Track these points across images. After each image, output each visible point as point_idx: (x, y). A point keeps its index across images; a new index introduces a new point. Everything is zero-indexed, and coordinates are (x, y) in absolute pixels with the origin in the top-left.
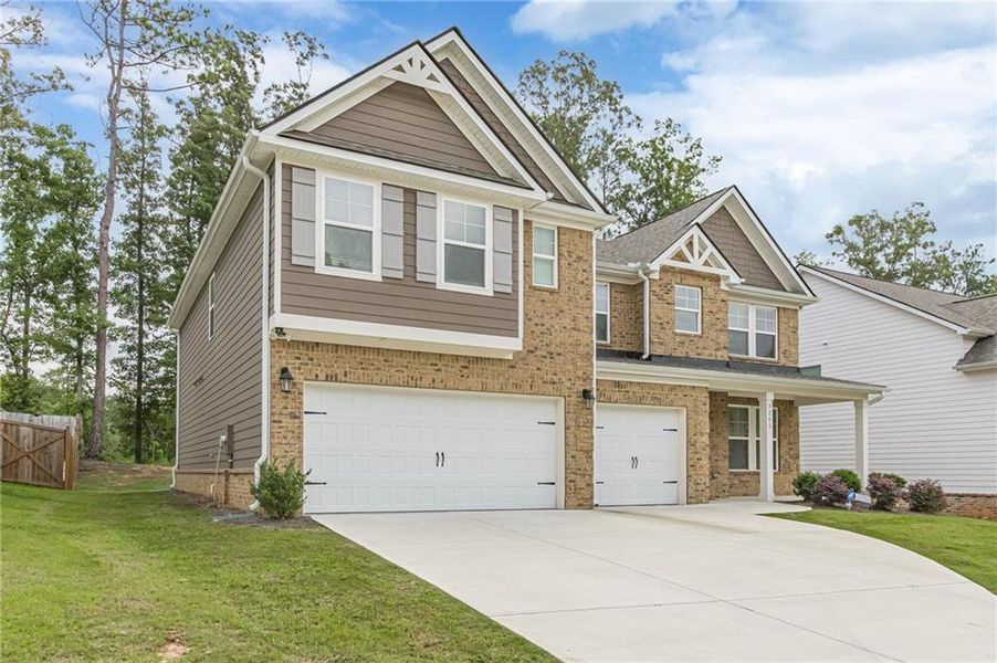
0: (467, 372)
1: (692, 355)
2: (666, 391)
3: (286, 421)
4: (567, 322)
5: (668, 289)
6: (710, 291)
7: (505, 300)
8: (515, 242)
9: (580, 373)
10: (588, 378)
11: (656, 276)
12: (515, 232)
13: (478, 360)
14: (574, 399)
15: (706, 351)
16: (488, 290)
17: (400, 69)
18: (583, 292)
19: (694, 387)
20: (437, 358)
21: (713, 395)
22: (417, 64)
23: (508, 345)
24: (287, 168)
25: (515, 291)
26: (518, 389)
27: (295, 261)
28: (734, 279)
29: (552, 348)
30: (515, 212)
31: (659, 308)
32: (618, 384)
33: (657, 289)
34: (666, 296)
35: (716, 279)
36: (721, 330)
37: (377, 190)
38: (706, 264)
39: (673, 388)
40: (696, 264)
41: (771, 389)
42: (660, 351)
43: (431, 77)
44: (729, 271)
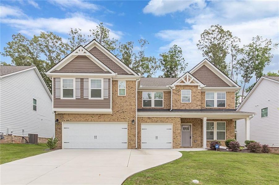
0: (100, 117)
1: (187, 108)
2: (165, 119)
3: (58, 130)
4: (128, 104)
5: (179, 91)
6: (194, 90)
7: (107, 100)
8: (109, 86)
9: (132, 116)
10: (134, 117)
11: (174, 88)
12: (109, 84)
13: (103, 114)
14: (130, 122)
15: (193, 107)
16: (102, 98)
17: (77, 52)
18: (133, 95)
19: (175, 117)
20: (92, 115)
21: (182, 119)
22: (81, 50)
23: (109, 111)
24: (54, 79)
25: (109, 98)
26: (114, 120)
27: (56, 97)
28: (202, 86)
29: (124, 110)
30: (109, 79)
31: (176, 97)
32: (149, 118)
33: (175, 92)
34: (178, 93)
35: (197, 86)
36: (198, 101)
37: (74, 80)
38: (192, 82)
39: (167, 118)
40: (188, 83)
41: (205, 116)
42: (176, 108)
43: (85, 52)
44: (200, 84)
